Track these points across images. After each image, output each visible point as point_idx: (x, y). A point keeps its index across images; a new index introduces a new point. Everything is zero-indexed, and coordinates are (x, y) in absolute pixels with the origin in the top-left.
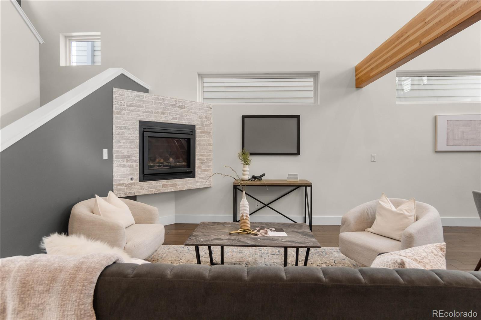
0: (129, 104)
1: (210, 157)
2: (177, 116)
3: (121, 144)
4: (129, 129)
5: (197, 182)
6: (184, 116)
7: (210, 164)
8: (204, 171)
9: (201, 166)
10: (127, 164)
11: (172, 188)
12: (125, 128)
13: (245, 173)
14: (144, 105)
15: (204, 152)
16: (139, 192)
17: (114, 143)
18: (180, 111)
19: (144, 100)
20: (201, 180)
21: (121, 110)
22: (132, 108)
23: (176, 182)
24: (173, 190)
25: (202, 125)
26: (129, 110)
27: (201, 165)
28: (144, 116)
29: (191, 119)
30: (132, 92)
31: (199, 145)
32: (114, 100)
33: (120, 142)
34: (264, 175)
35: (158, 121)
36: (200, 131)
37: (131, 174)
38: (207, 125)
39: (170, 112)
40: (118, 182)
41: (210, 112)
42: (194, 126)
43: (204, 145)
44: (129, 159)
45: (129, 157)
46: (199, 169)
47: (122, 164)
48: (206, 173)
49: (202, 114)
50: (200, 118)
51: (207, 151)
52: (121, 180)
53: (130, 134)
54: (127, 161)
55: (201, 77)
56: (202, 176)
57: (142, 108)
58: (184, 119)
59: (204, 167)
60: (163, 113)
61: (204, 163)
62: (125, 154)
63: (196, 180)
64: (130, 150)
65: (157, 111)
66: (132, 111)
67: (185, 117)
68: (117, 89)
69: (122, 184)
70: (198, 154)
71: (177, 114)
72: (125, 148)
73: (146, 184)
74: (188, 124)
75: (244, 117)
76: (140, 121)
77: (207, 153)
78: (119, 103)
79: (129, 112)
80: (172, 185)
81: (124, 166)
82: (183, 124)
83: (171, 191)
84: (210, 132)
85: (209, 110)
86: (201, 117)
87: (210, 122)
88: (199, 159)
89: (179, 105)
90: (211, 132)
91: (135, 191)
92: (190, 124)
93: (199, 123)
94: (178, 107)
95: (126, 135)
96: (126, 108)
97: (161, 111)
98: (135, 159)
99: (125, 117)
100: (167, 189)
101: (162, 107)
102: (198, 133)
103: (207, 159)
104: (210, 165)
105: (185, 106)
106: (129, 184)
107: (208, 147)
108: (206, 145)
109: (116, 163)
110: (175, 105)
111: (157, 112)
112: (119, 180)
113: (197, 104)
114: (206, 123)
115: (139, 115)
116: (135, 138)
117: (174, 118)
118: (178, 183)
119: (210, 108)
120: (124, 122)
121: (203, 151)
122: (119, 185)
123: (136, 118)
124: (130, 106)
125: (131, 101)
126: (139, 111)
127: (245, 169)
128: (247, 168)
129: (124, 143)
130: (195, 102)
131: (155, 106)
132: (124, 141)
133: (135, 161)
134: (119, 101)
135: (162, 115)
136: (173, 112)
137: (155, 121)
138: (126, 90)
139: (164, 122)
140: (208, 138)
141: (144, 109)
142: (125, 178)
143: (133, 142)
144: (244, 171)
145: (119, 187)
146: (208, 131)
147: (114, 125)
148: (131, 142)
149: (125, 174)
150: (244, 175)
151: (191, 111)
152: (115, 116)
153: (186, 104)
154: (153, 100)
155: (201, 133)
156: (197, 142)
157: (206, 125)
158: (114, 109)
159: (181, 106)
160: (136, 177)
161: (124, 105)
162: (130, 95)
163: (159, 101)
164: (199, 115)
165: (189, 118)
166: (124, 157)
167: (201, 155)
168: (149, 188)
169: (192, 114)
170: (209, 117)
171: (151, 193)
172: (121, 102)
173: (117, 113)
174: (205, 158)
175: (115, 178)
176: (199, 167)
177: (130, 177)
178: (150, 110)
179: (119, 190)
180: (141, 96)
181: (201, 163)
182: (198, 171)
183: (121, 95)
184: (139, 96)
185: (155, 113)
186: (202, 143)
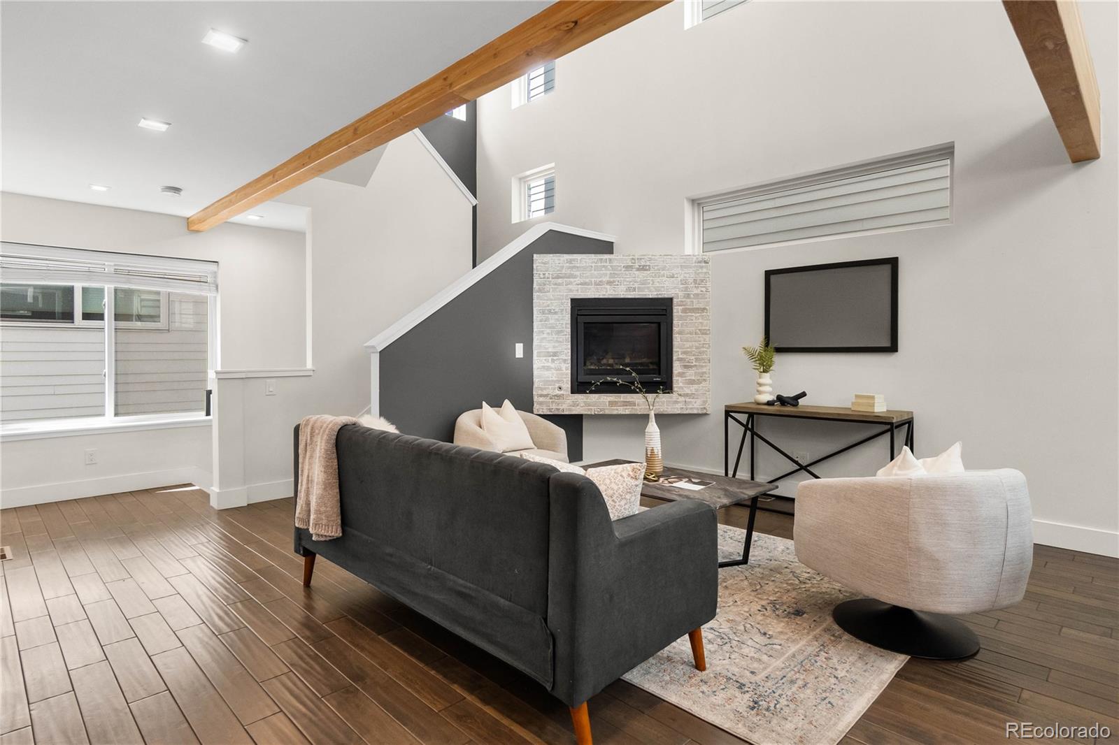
0: (555, 275)
1: (704, 356)
2: (636, 285)
3: (545, 336)
4: (556, 313)
5: (676, 402)
6: (649, 283)
7: (704, 370)
8: (692, 382)
9: (684, 373)
10: (553, 365)
11: (626, 409)
12: (550, 312)
13: (761, 389)
14: (578, 273)
15: (690, 347)
16: (570, 410)
17: (534, 334)
18: (641, 275)
19: (578, 265)
20: (684, 398)
21: (545, 285)
22: (560, 281)
23: (633, 398)
24: (627, 412)
25: (688, 296)
26: (556, 284)
27: (685, 370)
28: (578, 290)
29: (664, 287)
30: (560, 256)
31: (680, 333)
32: (535, 272)
33: (543, 332)
34: (803, 395)
35: (601, 297)
36: (680, 307)
37: (558, 381)
38: (698, 295)
39: (622, 279)
40: (540, 392)
41: (704, 270)
42: (671, 300)
43: (691, 333)
44: (555, 358)
45: (555, 354)
46: (680, 379)
47: (546, 364)
48: (696, 386)
49: (688, 275)
50: (682, 284)
51: (697, 344)
52: (545, 389)
53: (558, 320)
54: (553, 361)
55: (699, 204)
56: (687, 391)
57: (575, 278)
58: (648, 288)
59: (691, 374)
60: (609, 283)
61: (691, 367)
62: (550, 350)
63: (674, 399)
64: (557, 344)
65: (600, 279)
66: (559, 284)
67: (650, 285)
68: (538, 255)
69: (546, 396)
70: (678, 350)
71: (636, 282)
72: (549, 341)
73: (580, 398)
74: (656, 297)
75: (769, 274)
76: (572, 300)
77: (697, 348)
78: (542, 276)
79: (556, 286)
80: (626, 404)
81: (548, 368)
82: (648, 297)
83: (624, 413)
84: (704, 309)
85: (702, 267)
86: (684, 282)
87: (704, 289)
88: (680, 360)
89: (640, 266)
90: (707, 308)
91: (565, 406)
92: (660, 296)
93: (681, 294)
94: (638, 270)
95: (552, 322)
96: (550, 282)
97: (606, 279)
98: (565, 357)
99: (550, 295)
100: (617, 410)
101: (608, 272)
102: (677, 311)
103: (696, 359)
104: (705, 373)
105: (649, 266)
106: (555, 395)
107: (699, 337)
108: (696, 334)
109: (538, 363)
110: (631, 267)
111: (600, 281)
112: (542, 389)
113: (675, 259)
114: (696, 291)
115: (571, 290)
116: (564, 326)
117: (629, 289)
119: (706, 262)
120: (549, 302)
121: (688, 345)
122: (541, 396)
123: (567, 295)
124: (558, 277)
125: (558, 271)
126: (570, 283)
127: (761, 381)
128: (766, 379)
129: (548, 333)
130: (671, 255)
131: (596, 272)
132: (548, 331)
133: (565, 361)
134: (541, 273)
135: (608, 287)
136: (627, 279)
137: (597, 297)
138: (551, 255)
139: (611, 297)
140: (700, 321)
141: (578, 280)
142: (550, 387)
143: (562, 331)
144: (760, 385)
145: (541, 399)
146: (701, 306)
147: (534, 309)
148: (559, 332)
149: (549, 381)
150: (759, 392)
151: (662, 272)
152: (535, 295)
153: (652, 261)
154: (592, 263)
155: (684, 311)
156: (675, 329)
157: (696, 295)
158: (535, 285)
159: (644, 266)
160: (567, 385)
161: (548, 278)
162: (557, 262)
163: (603, 264)
164: (679, 279)
165: (658, 285)
166: (548, 354)
167: (683, 353)
168: (587, 404)
169: (665, 279)
170: (702, 281)
171: (589, 413)
172: (544, 274)
173: (540, 291)
174: (693, 357)
175: (535, 385)
176: (681, 375)
177: (557, 385)
178: (587, 280)
179: (541, 403)
180: (574, 260)
181: (685, 367)
182: (678, 382)
183: (544, 264)
184: (570, 261)
185: (596, 284)
186: (687, 329)
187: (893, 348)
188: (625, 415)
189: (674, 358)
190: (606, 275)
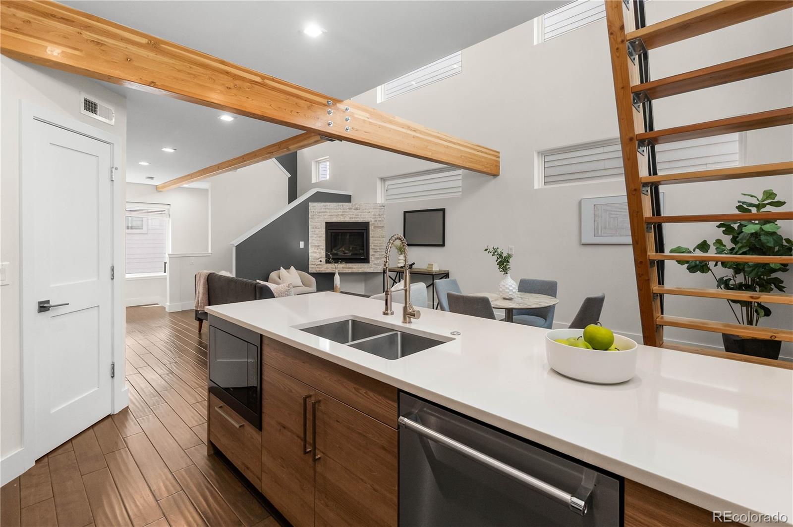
0: (318, 212)
1: (383, 247)
2: (354, 216)
3: (314, 238)
4: (319, 228)
5: (371, 267)
6: (359, 216)
7: (383, 253)
8: (378, 258)
10: (317, 251)
11: (349, 270)
12: (316, 228)
13: (399, 261)
14: (328, 211)
16: (325, 270)
17: (310, 238)
18: (356, 211)
19: (328, 208)
20: (375, 266)
21: (314, 216)
22: (320, 214)
23: (352, 265)
24: (350, 272)
25: (376, 221)
27: (375, 253)
28: (328, 219)
29: (365, 217)
30: (320, 204)
31: (372, 237)
32: (309, 210)
33: (313, 237)
34: (414, 264)
35: (339, 221)
36: (373, 226)
37: (320, 258)
39: (348, 213)
40: (312, 263)
41: (383, 210)
42: (369, 223)
43: (377, 237)
44: (319, 248)
45: (318, 246)
46: (372, 257)
48: (379, 260)
49: (375, 212)
51: (380, 242)
53: (319, 231)
55: (384, 180)
56: (376, 262)
58: (359, 218)
59: (377, 255)
60: (342, 215)
61: (377, 252)
62: (316, 244)
63: (370, 266)
64: (319, 242)
66: (321, 216)
68: (311, 203)
69: (315, 264)
70: (372, 244)
71: (353, 215)
72: (316, 241)
73: (329, 265)
75: (405, 213)
76: (326, 222)
77: (380, 244)
78: (312, 213)
79: (319, 217)
80: (349, 268)
81: (316, 252)
82: (359, 222)
85: (382, 209)
86: (374, 215)
87: (383, 218)
88: (372, 249)
90: (384, 226)
91: (323, 269)
92: (363, 221)
93: (373, 220)
94: (354, 209)
95: (317, 232)
96: (316, 215)
97: (341, 213)
98: (323, 248)
99: (316, 220)
100: (345, 270)
101: (341, 210)
102: (371, 228)
103: (380, 249)
106: (319, 265)
107: (381, 239)
108: (379, 237)
109: (311, 250)
110: (351, 208)
111: (338, 215)
112: (313, 262)
113: (372, 205)
114: (379, 219)
115: (325, 219)
116: (322, 234)
117: (350, 218)
118: (354, 267)
119: (384, 206)
120: (316, 224)
121: (376, 242)
122: (312, 264)
123: (323, 221)
124: (320, 213)
125: (320, 210)
126: (325, 215)
127: (399, 258)
128: (401, 257)
130: (370, 203)
131: (336, 211)
132: (316, 236)
133: (323, 249)
134: (313, 211)
135: (341, 217)
136: (350, 214)
137: (337, 221)
138: (316, 203)
139: (342, 221)
140: (381, 232)
141: (328, 214)
142: (316, 261)
144: (399, 260)
145: (312, 266)
146: (382, 225)
147: (310, 226)
148: (320, 237)
149: (316, 258)
150: (399, 263)
151: (365, 211)
152: (310, 220)
153: (360, 206)
154: (334, 206)
155: (374, 227)
156: (371, 235)
157: (380, 221)
158: (310, 216)
159: (357, 208)
160: (324, 260)
161: (315, 213)
162: (319, 206)
163: (339, 207)
164: (372, 214)
165: (363, 216)
166: (316, 246)
167: (374, 246)
168: (333, 268)
169: (366, 214)
170: (382, 214)
173: (312, 218)
174: (378, 248)
175: (310, 260)
176: (373, 255)
177: (320, 260)
178: (332, 214)
179: (312, 268)
180: (327, 205)
181: (375, 252)
182: (372, 258)
183: (314, 207)
184: (325, 206)
185: (336, 216)
186: (376, 235)
187: (443, 245)
188: (348, 273)
189: (370, 248)
190: (340, 212)
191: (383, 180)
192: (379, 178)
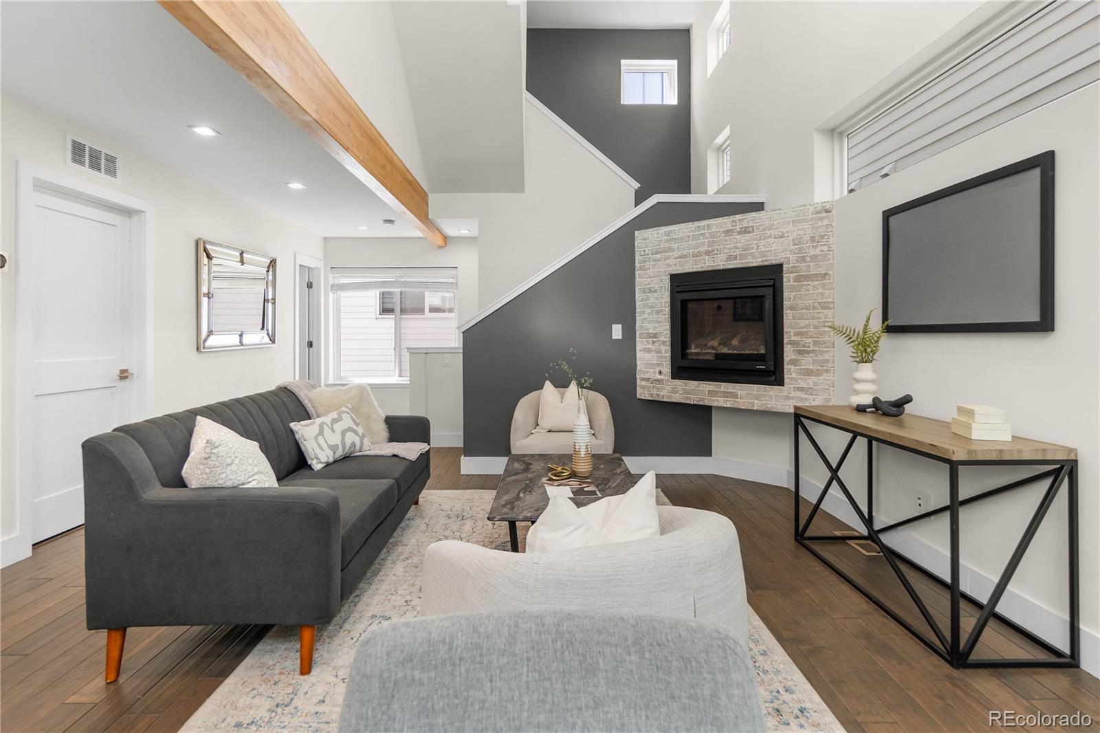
0: (654, 251)
1: (826, 339)
2: (738, 252)
3: (646, 316)
4: (655, 291)
5: (788, 398)
6: (753, 249)
7: (826, 357)
8: (809, 373)
9: (797, 361)
10: (653, 348)
11: (727, 401)
12: (650, 290)
13: (857, 386)
14: (675, 246)
15: (807, 327)
16: (670, 397)
17: (637, 315)
18: (744, 239)
19: (676, 237)
20: (798, 394)
21: (645, 262)
22: (658, 256)
23: (735, 389)
24: (728, 405)
25: (803, 259)
26: (655, 260)
27: (799, 357)
28: (676, 265)
29: (771, 251)
30: (658, 230)
31: (791, 308)
32: (636, 249)
33: (644, 313)
34: (908, 399)
35: (700, 270)
36: (792, 275)
37: (658, 365)
38: (816, 256)
39: (721, 247)
40: (642, 376)
41: (826, 222)
42: (780, 266)
43: (806, 308)
44: (655, 340)
45: (655, 335)
46: (793, 368)
47: (647, 346)
48: (814, 379)
49: (800, 232)
50: (795, 244)
51: (815, 322)
52: (647, 372)
53: (657, 299)
54: (653, 343)
55: (840, 133)
56: (802, 384)
57: (673, 251)
58: (751, 254)
59: (807, 362)
60: (708, 253)
61: (808, 352)
62: (651, 331)
63: (785, 393)
64: (657, 325)
65: (698, 250)
66: (659, 260)
67: (754, 250)
68: (639, 232)
69: (647, 380)
70: (789, 330)
71: (737, 248)
72: (650, 322)
73: (679, 384)
74: (761, 264)
75: (888, 211)
76: (671, 276)
77: (816, 327)
78: (643, 253)
79: (655, 263)
80: (727, 395)
81: (649, 351)
82: (751, 265)
83: (725, 405)
84: (826, 274)
85: (822, 219)
86: (798, 240)
87: (825, 248)
88: (792, 343)
89: (741, 228)
90: (830, 272)
91: (664, 393)
92: (766, 263)
93: (792, 258)
94: (739, 233)
95: (652, 300)
96: (649, 258)
97: (703, 249)
98: (664, 339)
99: (650, 272)
100: (717, 401)
101: (706, 240)
102: (788, 280)
103: (815, 343)
104: (828, 360)
105: (753, 227)
106: (656, 380)
107: (819, 313)
108: (814, 308)
109: (639, 345)
110: (733, 230)
111: (698, 252)
112: (644, 373)
113: (785, 213)
114: (813, 252)
115: (669, 266)
116: (663, 305)
117: (729, 258)
118: (740, 393)
119: (827, 211)
120: (649, 280)
121: (803, 323)
122: (643, 379)
123: (665, 271)
124: (657, 253)
125: (657, 245)
126: (669, 258)
127: (858, 375)
128: (866, 372)
129: (649, 313)
130: (779, 210)
131: (693, 243)
132: (649, 310)
133: (664, 343)
134: (642, 250)
135: (706, 257)
136: (728, 246)
137: (695, 270)
138: (650, 230)
139: (710, 269)
140: (820, 291)
141: (676, 254)
142: (651, 370)
143: (661, 311)
144: (858, 381)
145: (643, 383)
146: (822, 271)
147: (637, 288)
148: (658, 312)
149: (650, 364)
150: (856, 392)
151: (769, 233)
152: (637, 273)
153: (757, 221)
154: (689, 232)
155: (797, 279)
156: (786, 303)
157: (814, 258)
158: (637, 264)
159: (746, 227)
160: (667, 370)
161: (648, 255)
162: (656, 236)
163: (700, 232)
164: (791, 238)
165: (763, 249)
166: (649, 336)
167: (797, 334)
168: (685, 392)
169: (771, 240)
170: (822, 237)
171: (688, 402)
172: (644, 251)
173: (641, 269)
174: (810, 340)
175: (638, 368)
176: (793, 362)
177: (658, 369)
178: (685, 253)
179: (643, 387)
180: (672, 232)
181: (800, 352)
182: (790, 371)
183: (646, 239)
184: (668, 234)
185: (695, 256)
186: (802, 303)
187: (1044, 326)
188: (726, 407)
189: (785, 340)
190: (703, 244)
191: (835, 133)
192: (822, 131)
